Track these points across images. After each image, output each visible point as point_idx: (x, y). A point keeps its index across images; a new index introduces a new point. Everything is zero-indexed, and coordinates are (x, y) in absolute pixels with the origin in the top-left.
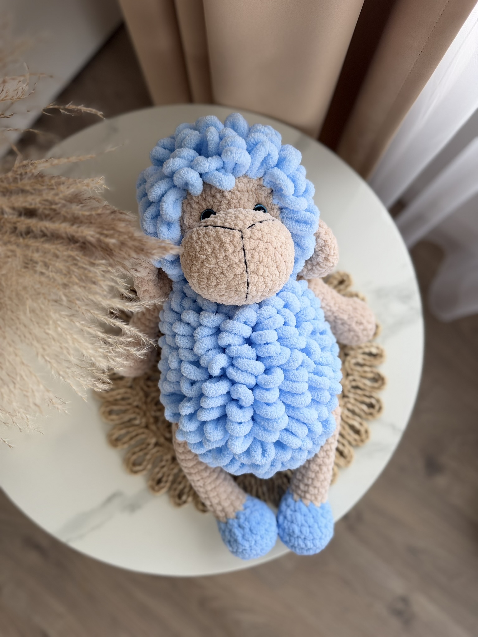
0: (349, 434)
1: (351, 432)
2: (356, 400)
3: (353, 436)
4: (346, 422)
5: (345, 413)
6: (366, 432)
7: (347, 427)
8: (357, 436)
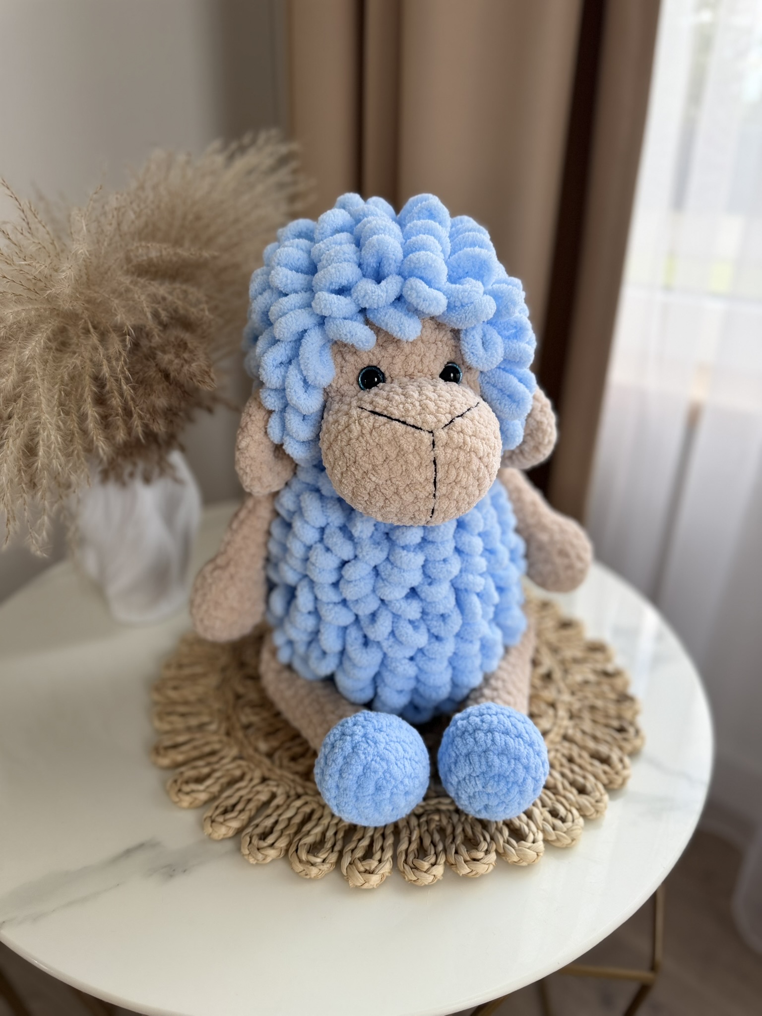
0: (592, 764)
1: (596, 763)
3: (599, 767)
4: (583, 748)
5: (578, 736)
6: (621, 761)
7: (585, 755)
8: (606, 768)
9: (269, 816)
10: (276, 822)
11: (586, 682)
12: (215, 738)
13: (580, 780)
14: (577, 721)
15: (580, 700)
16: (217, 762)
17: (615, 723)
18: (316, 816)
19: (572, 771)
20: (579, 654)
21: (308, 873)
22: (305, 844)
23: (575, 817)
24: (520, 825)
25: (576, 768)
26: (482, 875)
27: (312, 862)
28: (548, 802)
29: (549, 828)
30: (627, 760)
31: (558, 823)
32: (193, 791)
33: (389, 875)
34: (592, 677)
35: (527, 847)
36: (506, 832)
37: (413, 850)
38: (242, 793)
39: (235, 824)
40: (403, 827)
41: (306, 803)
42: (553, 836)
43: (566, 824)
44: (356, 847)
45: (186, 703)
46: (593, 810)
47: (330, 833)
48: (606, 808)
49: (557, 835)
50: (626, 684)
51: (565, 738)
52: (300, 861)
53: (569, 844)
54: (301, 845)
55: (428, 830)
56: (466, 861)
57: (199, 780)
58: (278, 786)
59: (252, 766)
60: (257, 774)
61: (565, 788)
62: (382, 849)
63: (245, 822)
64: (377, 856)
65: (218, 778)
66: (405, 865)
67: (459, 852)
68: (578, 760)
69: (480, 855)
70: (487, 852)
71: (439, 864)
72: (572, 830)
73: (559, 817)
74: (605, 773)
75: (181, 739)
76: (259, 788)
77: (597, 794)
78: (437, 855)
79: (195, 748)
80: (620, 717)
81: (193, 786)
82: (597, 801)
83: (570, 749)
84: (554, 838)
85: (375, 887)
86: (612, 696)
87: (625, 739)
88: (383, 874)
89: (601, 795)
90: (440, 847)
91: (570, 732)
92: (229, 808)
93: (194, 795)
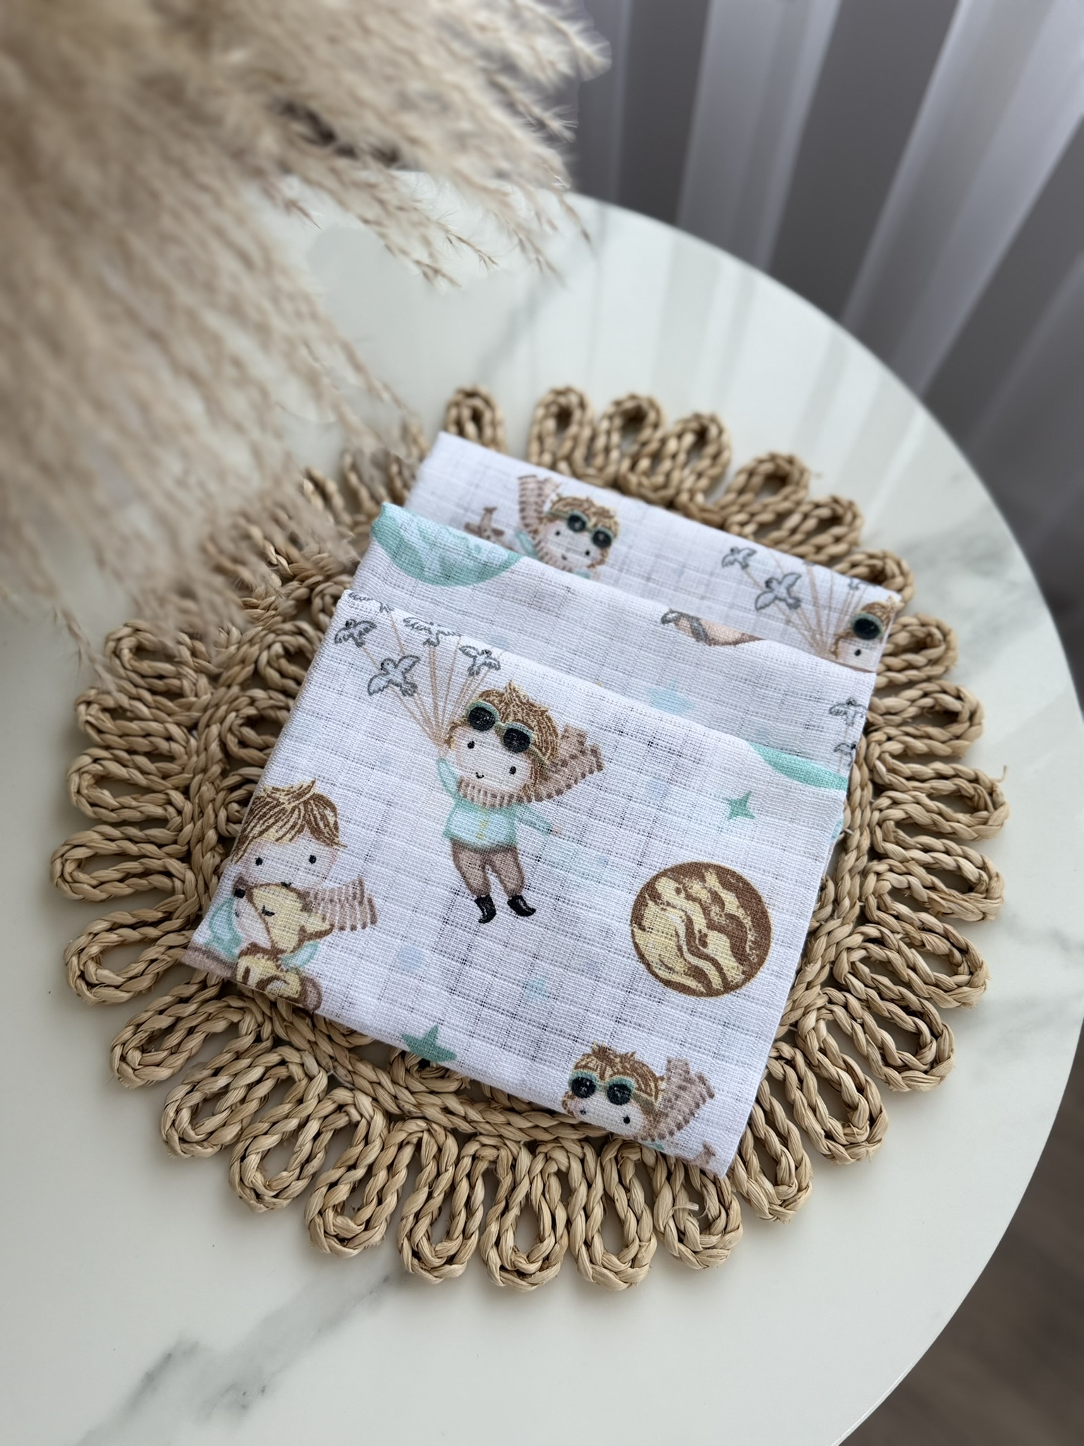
9: (216, 1073)
10: (225, 1090)
19: (770, 1118)
22: (259, 1150)
23: (730, 1223)
24: (626, 1215)
25: (780, 1113)
27: (260, 1192)
29: (673, 1234)
31: (693, 1227)
72: (711, 1254)
78: (466, 1235)
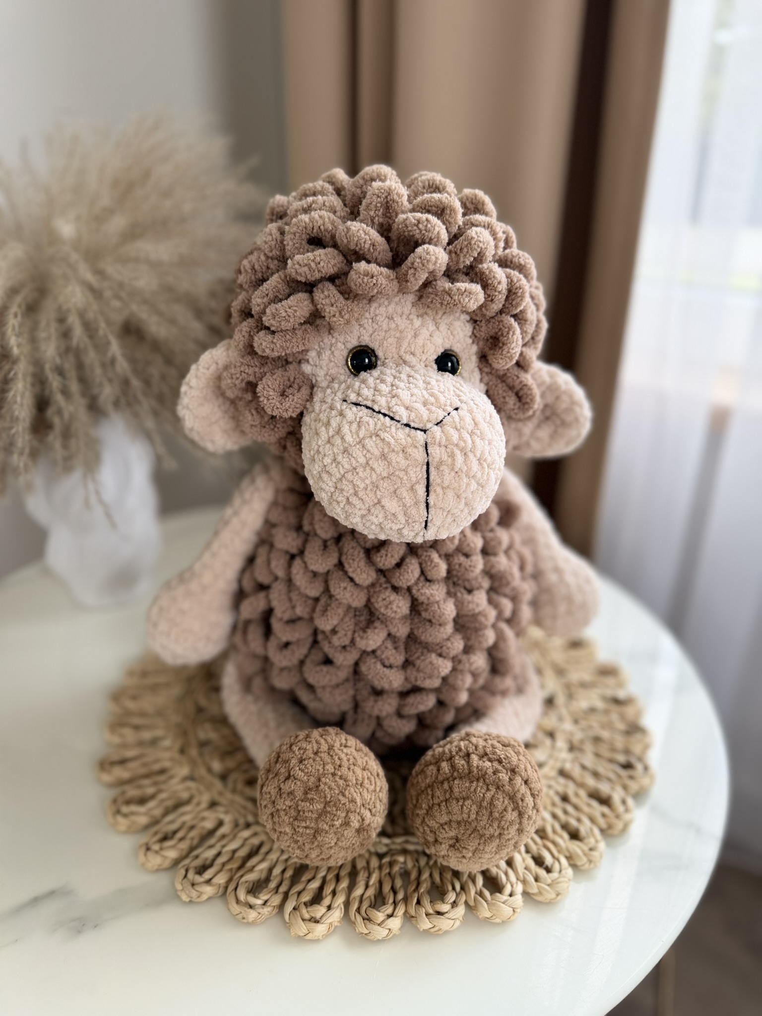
0: (589, 805)
1: (595, 803)
2: (597, 755)
3: (598, 809)
4: (581, 785)
5: (576, 772)
6: (624, 802)
7: (583, 793)
8: (605, 809)
9: (211, 847)
10: (219, 854)
11: (592, 710)
12: (167, 755)
13: (573, 823)
14: (578, 755)
15: (583, 730)
16: (165, 782)
17: (622, 758)
18: (263, 850)
19: (565, 812)
20: (587, 677)
21: (245, 916)
22: (246, 882)
23: (563, 867)
24: (497, 874)
25: (570, 809)
26: (446, 932)
27: (251, 904)
28: (534, 848)
29: (531, 879)
30: (630, 802)
31: (542, 872)
32: (133, 813)
33: (339, 924)
34: (599, 704)
35: (503, 901)
36: (480, 881)
37: (370, 897)
38: (186, 818)
39: (172, 854)
40: (361, 869)
41: (255, 834)
42: (534, 888)
43: (551, 875)
44: (304, 889)
45: (143, 714)
46: (585, 859)
47: (277, 871)
48: (601, 857)
49: (539, 888)
50: (639, 714)
51: (562, 773)
52: (238, 901)
53: (553, 899)
54: (242, 883)
55: (389, 874)
56: (427, 915)
57: (142, 801)
58: (226, 813)
59: (202, 788)
60: (205, 798)
61: (554, 832)
62: (334, 893)
63: (184, 853)
64: (327, 901)
65: (163, 801)
66: (357, 914)
67: (422, 902)
68: (573, 799)
69: (445, 908)
70: (454, 904)
71: (396, 917)
72: (558, 883)
73: (544, 866)
74: (604, 815)
75: (130, 753)
76: (206, 814)
77: (592, 841)
78: (395, 903)
79: (145, 765)
80: (627, 752)
81: (134, 808)
82: (591, 849)
83: (566, 786)
84: (535, 890)
85: (321, 938)
86: (621, 726)
87: (631, 777)
88: (331, 924)
89: (597, 841)
90: (400, 896)
91: (568, 766)
92: (170, 835)
93: (133, 818)
